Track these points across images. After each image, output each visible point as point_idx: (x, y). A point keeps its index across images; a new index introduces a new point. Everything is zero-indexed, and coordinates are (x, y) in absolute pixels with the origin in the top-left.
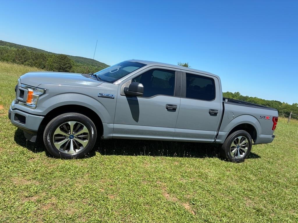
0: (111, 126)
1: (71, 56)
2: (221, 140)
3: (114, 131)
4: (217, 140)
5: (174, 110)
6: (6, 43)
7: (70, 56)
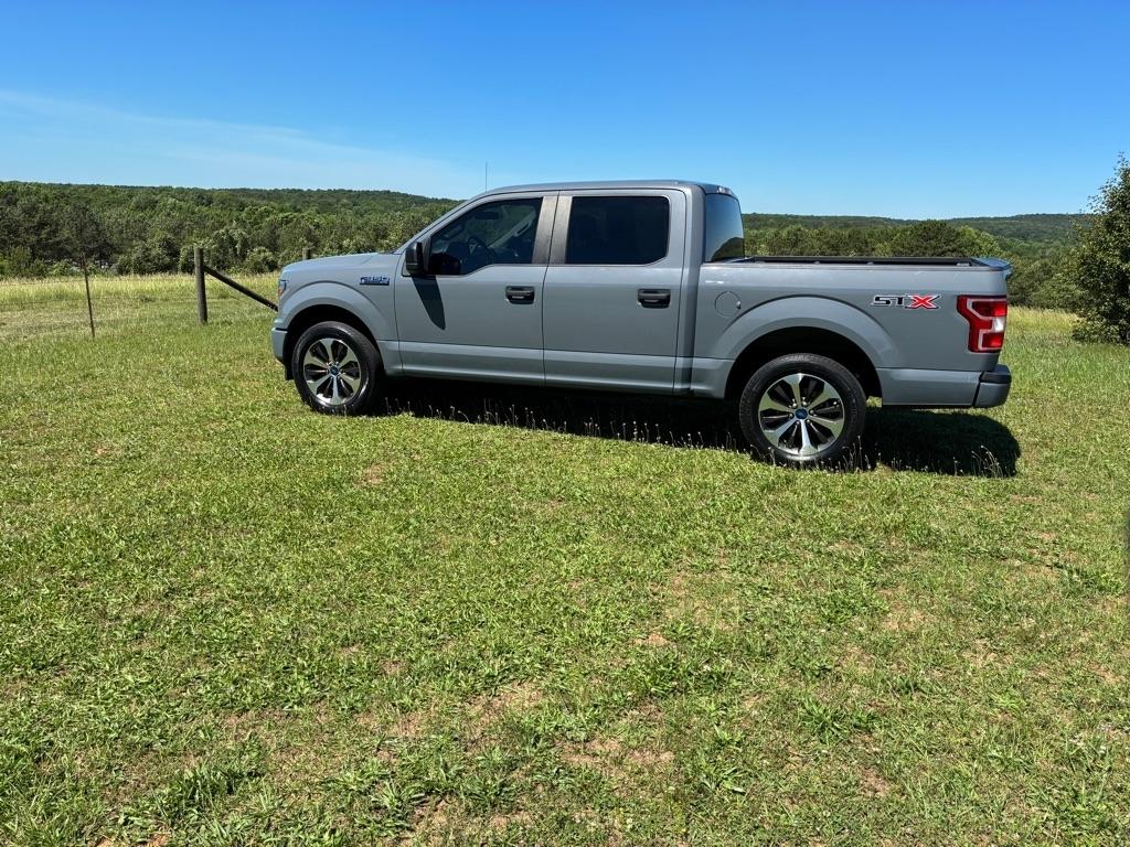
1: (996, 219)
2: (707, 384)
4: (694, 387)
5: (529, 299)
6: (767, 217)
7: (989, 219)
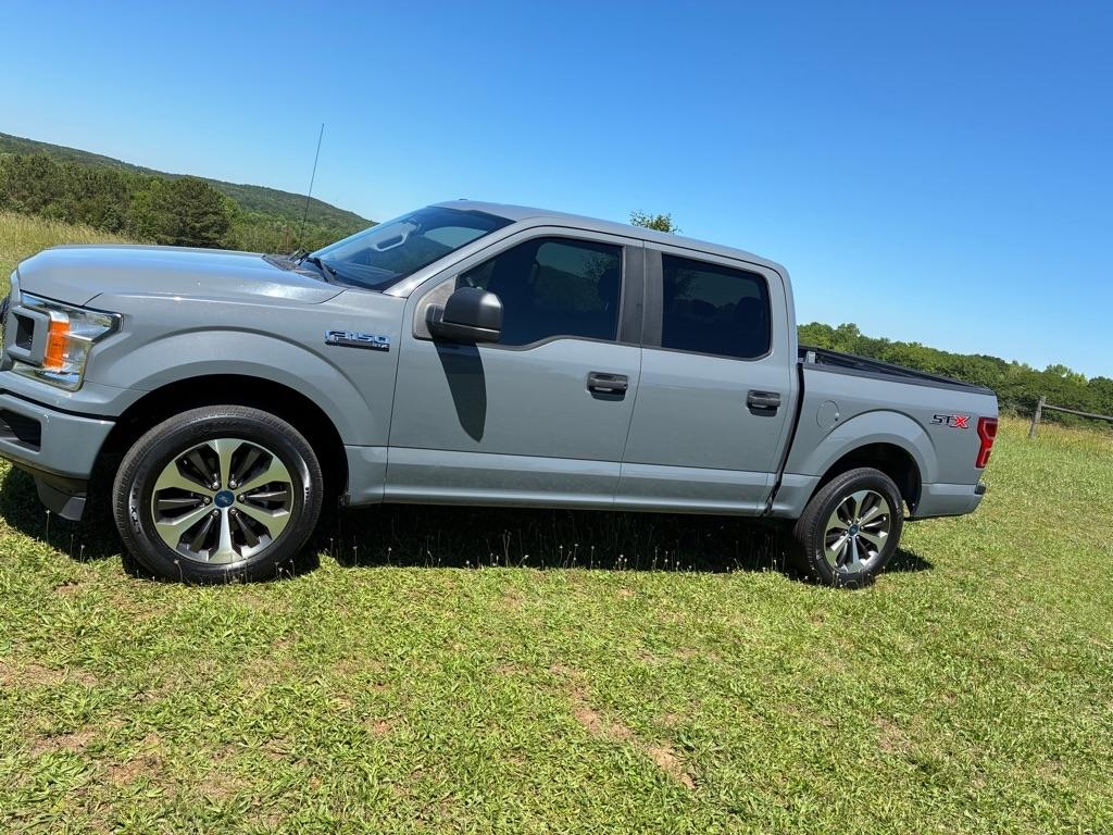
0: (379, 455)
3: (390, 473)
